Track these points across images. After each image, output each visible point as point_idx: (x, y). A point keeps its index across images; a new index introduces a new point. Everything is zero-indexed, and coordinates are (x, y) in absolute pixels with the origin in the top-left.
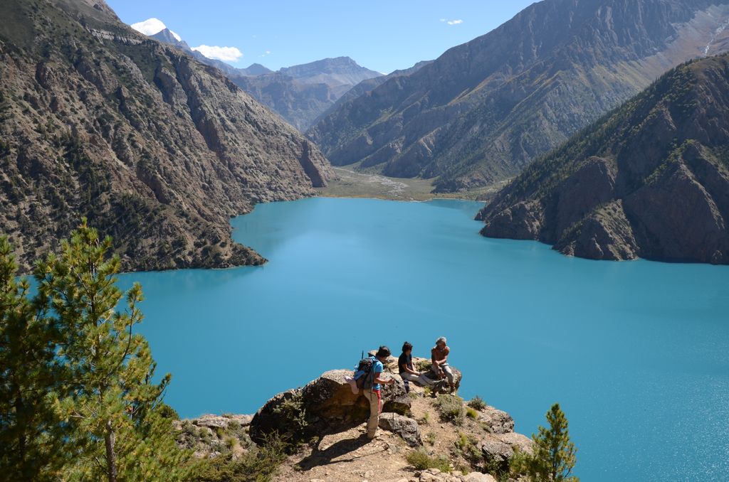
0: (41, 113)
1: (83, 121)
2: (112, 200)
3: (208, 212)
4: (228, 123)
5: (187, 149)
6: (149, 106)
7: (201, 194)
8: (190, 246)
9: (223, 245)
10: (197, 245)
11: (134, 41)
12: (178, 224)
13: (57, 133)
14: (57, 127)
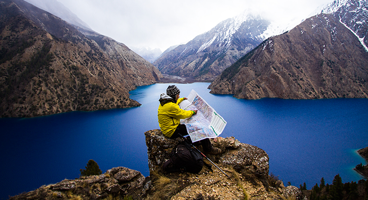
0: (65, 59)
1: (79, 61)
2: (89, 86)
3: (121, 89)
4: (128, 61)
5: (114, 70)
6: (102, 56)
7: (119, 84)
8: (116, 100)
9: (127, 100)
10: (118, 100)
11: (96, 36)
12: (111, 94)
13: (70, 65)
14: (70, 63)
